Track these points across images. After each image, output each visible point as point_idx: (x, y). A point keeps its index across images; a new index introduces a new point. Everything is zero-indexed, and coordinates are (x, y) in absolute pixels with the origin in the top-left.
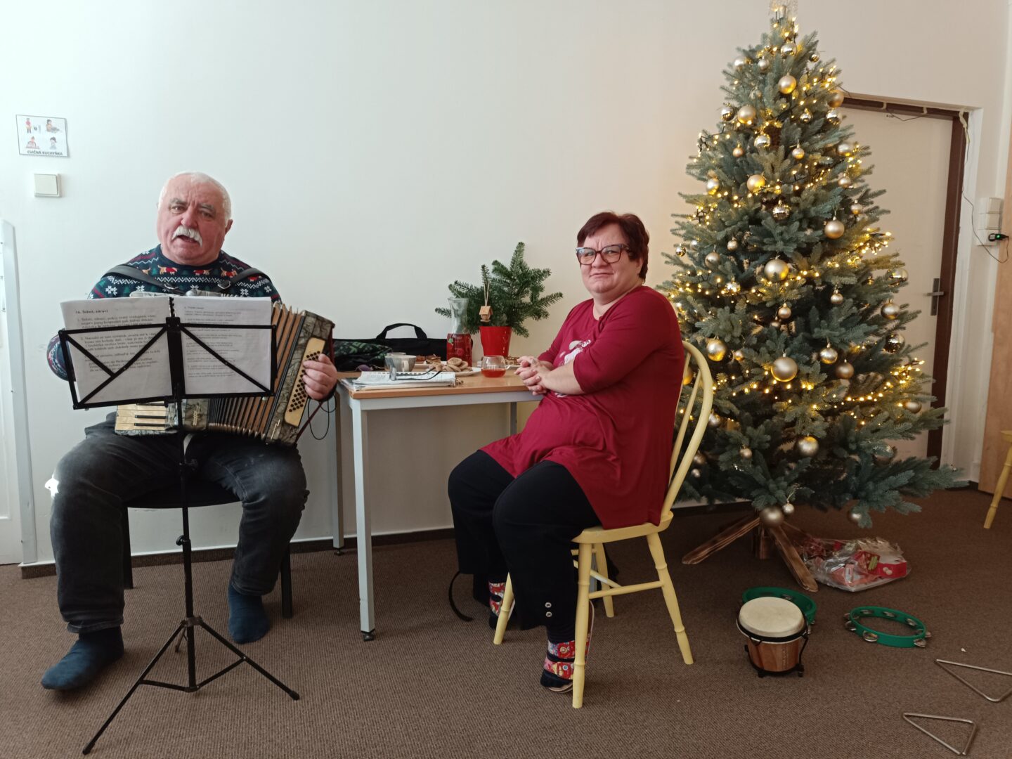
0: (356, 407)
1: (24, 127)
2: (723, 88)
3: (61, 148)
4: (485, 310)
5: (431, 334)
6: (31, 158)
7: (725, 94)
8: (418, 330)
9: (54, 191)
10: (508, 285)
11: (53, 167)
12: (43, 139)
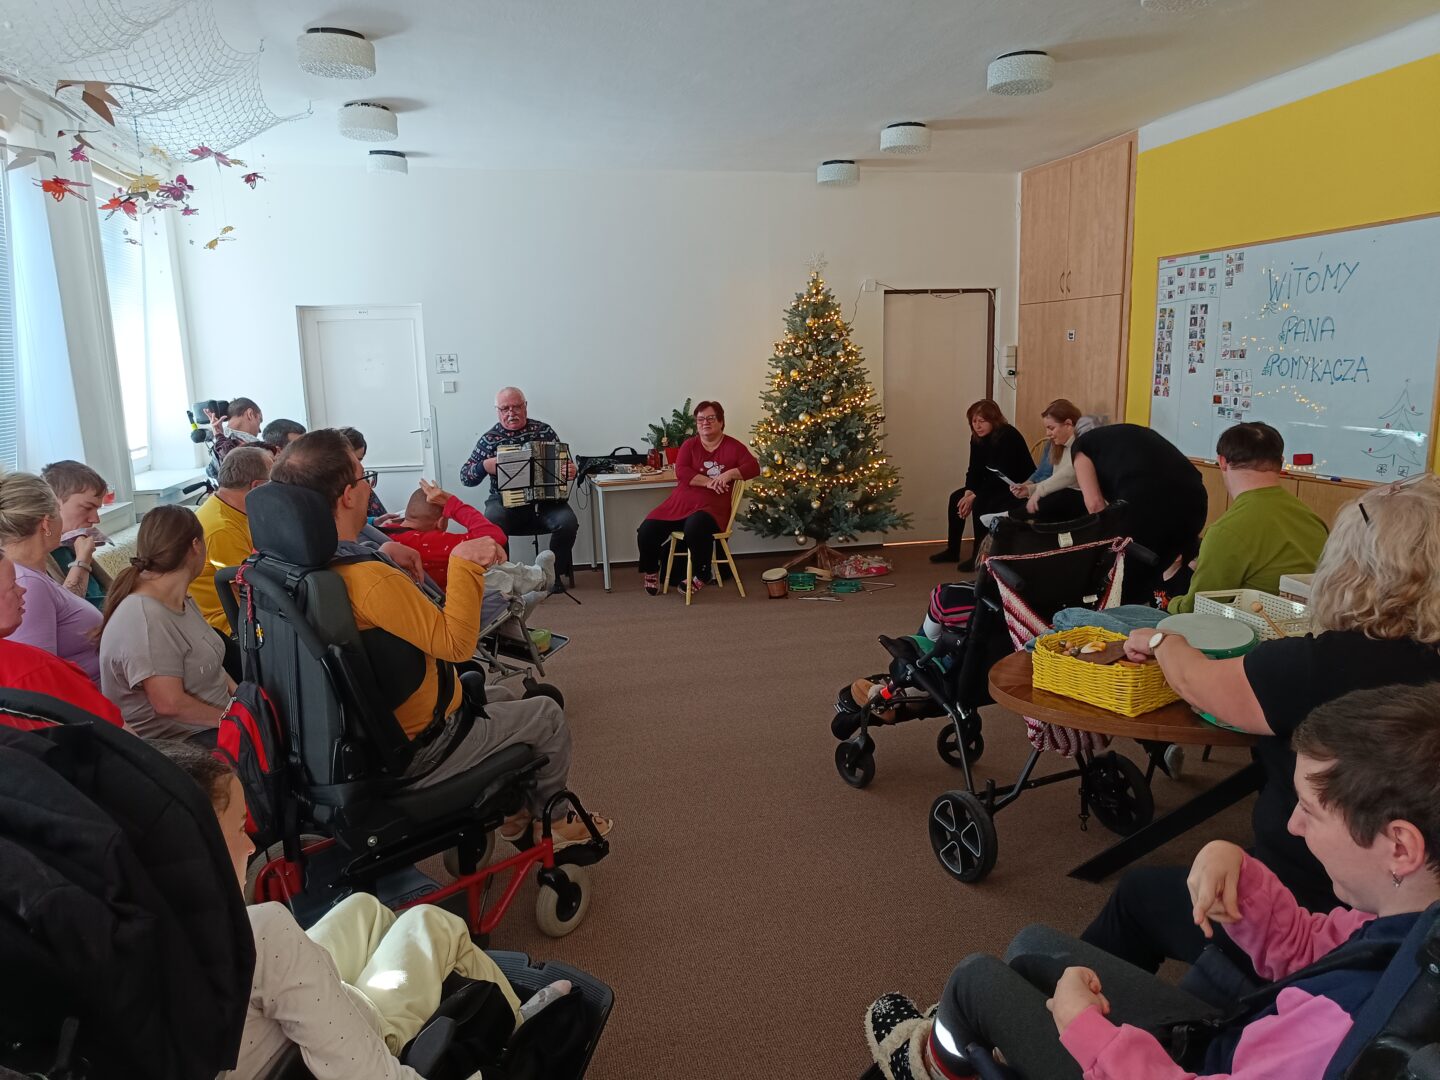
0: (600, 490)
1: (439, 361)
2: (784, 319)
3: (455, 368)
4: (664, 440)
5: (639, 452)
6: (443, 375)
7: (785, 323)
8: (632, 450)
9: (452, 389)
10: (680, 423)
11: (452, 378)
12: (447, 367)
